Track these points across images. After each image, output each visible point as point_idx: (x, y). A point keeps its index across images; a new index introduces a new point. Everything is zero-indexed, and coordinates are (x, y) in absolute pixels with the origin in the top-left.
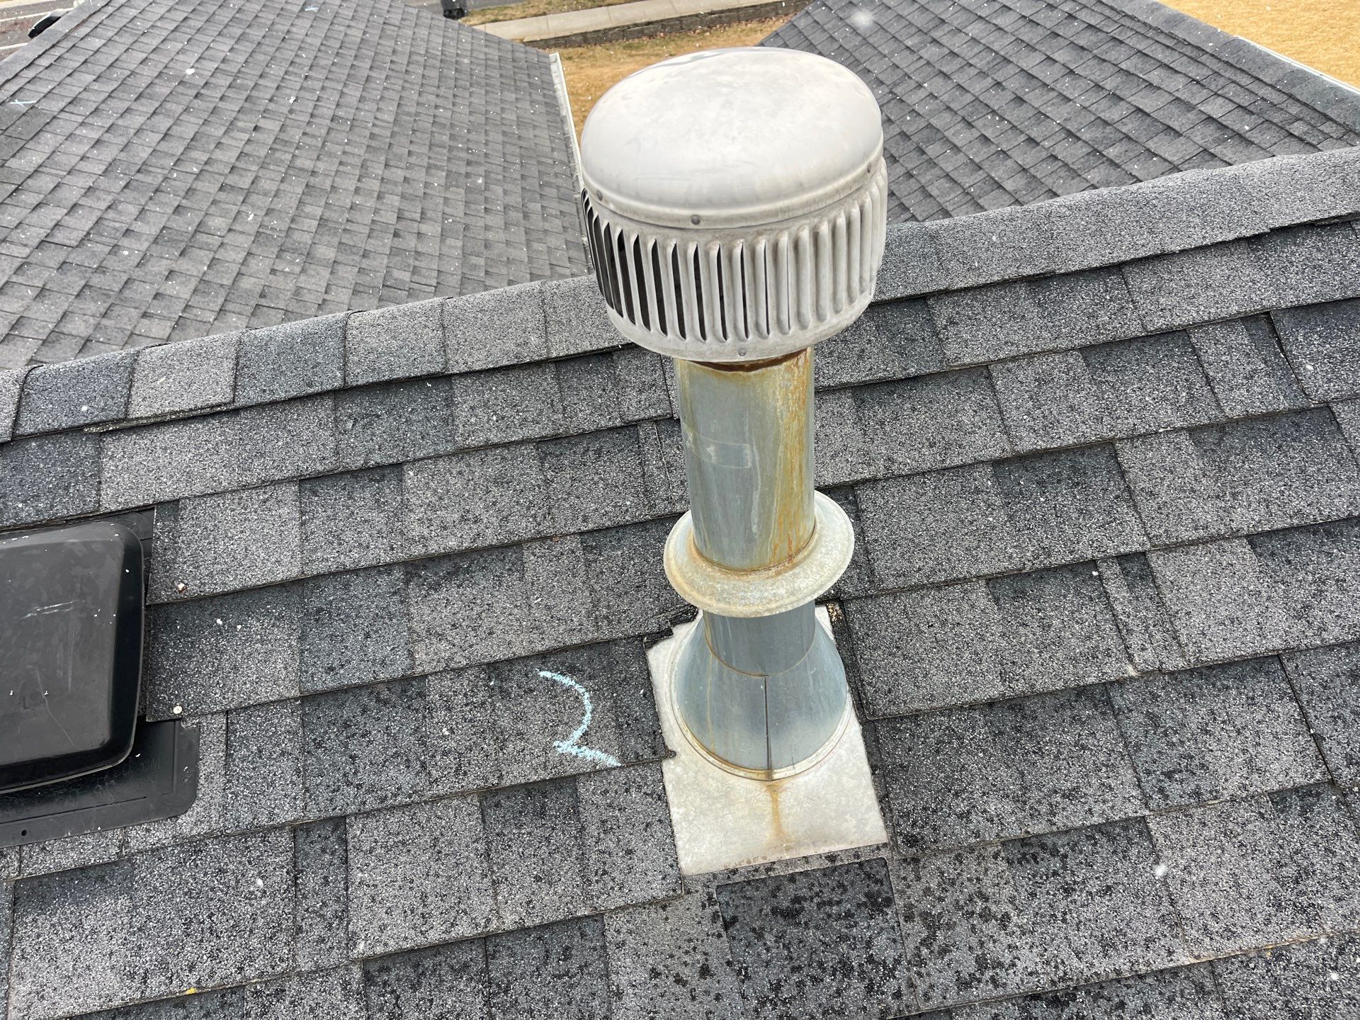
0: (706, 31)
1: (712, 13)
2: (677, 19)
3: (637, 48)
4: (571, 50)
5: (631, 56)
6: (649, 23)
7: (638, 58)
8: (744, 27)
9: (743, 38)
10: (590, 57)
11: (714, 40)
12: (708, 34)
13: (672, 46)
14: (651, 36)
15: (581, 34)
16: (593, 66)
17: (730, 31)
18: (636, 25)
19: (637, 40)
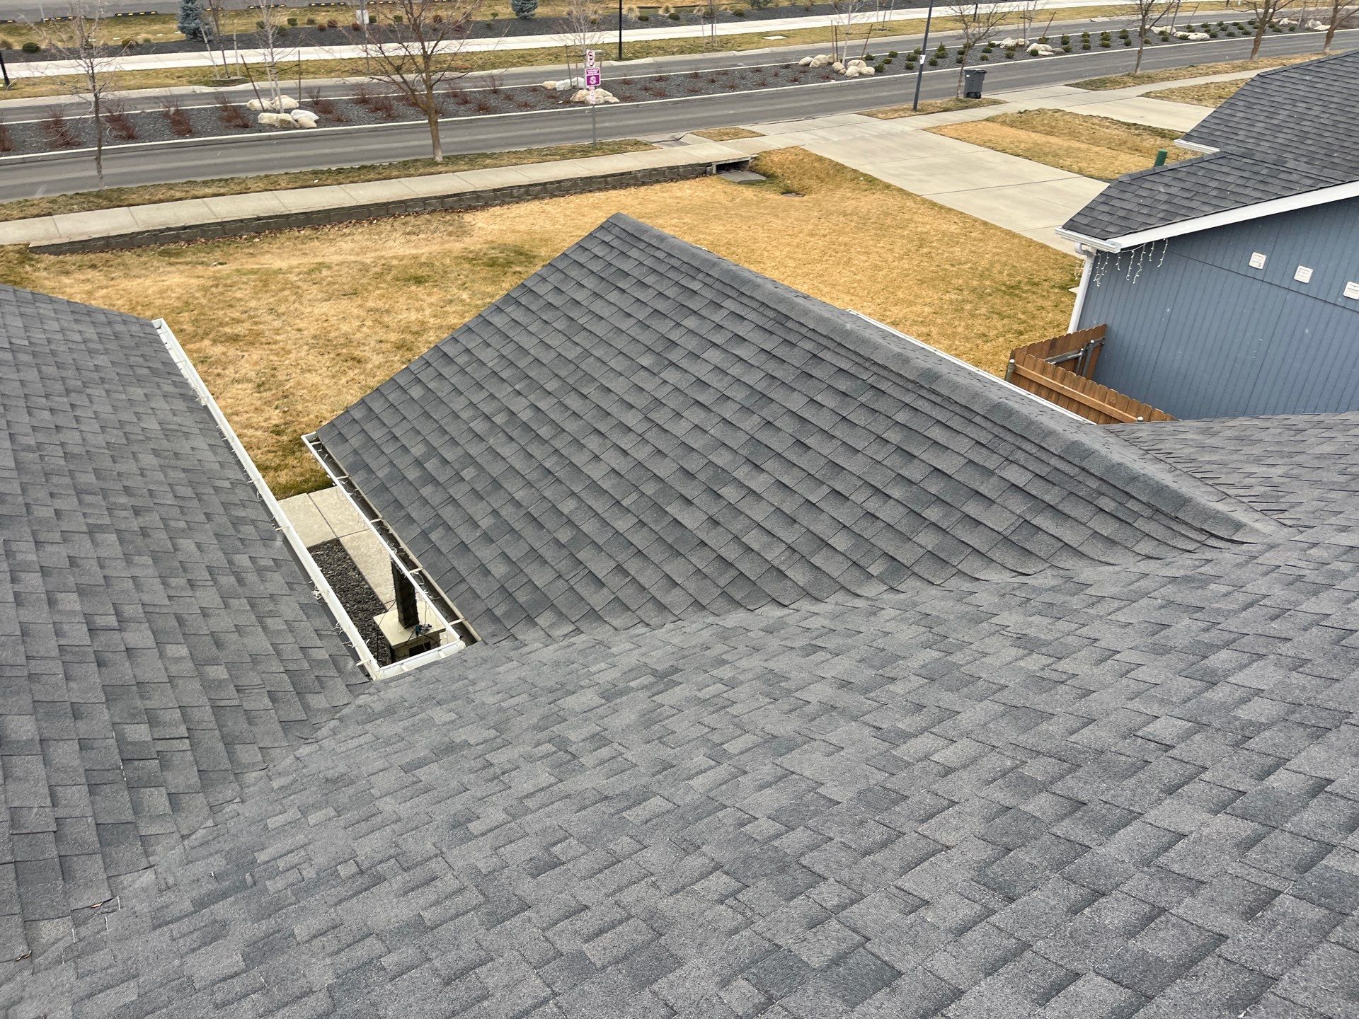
0: (255, 237)
1: (259, 219)
2: (217, 224)
3: (177, 254)
4: (92, 256)
5: (171, 264)
6: (185, 228)
7: (182, 267)
8: (297, 234)
9: (300, 246)
10: (119, 264)
11: (266, 247)
12: (257, 240)
13: (218, 254)
14: (189, 242)
15: (103, 238)
16: (126, 276)
17: (282, 238)
18: (169, 229)
19: (172, 246)
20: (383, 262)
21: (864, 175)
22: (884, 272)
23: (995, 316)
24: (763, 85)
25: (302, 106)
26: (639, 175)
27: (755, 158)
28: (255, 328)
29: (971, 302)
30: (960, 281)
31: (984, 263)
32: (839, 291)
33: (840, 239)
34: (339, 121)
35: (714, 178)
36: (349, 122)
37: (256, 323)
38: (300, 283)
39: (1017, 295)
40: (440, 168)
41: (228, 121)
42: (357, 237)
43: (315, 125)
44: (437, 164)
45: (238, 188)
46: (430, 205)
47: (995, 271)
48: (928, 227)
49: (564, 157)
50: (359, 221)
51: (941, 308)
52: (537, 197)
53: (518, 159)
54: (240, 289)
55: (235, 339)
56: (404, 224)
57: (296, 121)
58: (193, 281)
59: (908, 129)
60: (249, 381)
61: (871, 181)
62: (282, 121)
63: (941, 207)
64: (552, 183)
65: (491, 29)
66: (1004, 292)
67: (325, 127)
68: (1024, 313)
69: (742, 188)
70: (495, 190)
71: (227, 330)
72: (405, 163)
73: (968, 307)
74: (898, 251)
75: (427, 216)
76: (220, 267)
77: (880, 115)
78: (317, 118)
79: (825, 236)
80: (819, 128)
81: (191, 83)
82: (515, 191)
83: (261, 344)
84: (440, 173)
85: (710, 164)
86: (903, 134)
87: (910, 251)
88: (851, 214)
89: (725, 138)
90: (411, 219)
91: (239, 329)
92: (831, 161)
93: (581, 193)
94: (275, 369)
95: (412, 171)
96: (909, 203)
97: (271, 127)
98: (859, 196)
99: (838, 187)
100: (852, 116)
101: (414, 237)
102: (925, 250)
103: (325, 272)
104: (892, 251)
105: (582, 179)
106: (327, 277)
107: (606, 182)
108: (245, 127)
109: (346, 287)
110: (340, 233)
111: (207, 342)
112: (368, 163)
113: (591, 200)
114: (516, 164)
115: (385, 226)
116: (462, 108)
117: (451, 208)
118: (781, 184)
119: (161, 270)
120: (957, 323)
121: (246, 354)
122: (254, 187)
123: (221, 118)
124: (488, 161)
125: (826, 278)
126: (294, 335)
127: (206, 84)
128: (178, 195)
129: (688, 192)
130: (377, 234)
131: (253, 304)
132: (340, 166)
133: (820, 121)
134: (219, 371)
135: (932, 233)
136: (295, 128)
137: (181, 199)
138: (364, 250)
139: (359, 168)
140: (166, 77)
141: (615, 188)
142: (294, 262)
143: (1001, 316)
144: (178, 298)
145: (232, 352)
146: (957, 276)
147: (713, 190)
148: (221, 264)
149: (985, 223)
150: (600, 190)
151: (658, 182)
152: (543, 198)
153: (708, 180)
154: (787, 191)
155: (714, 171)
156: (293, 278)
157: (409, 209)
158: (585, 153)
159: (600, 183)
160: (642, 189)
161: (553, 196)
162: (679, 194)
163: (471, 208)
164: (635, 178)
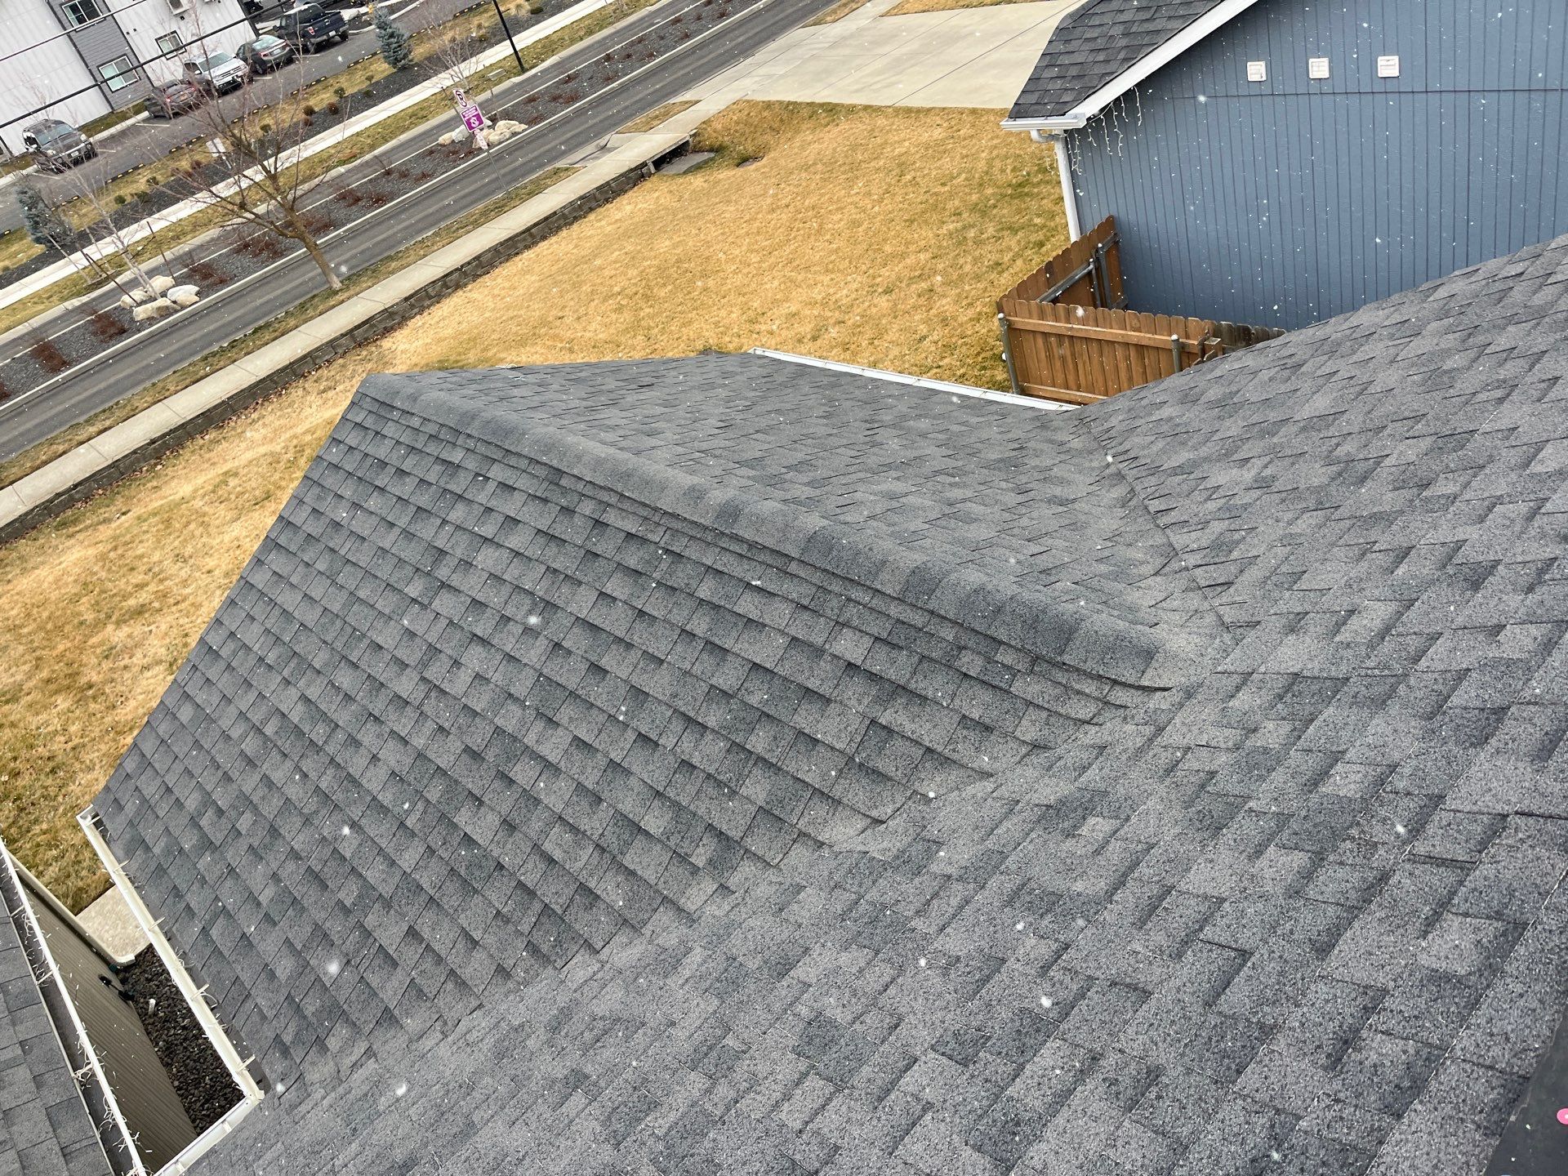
0: (156, 465)
1: (153, 442)
2: (109, 467)
3: (75, 522)
5: (70, 536)
6: (76, 486)
7: (80, 536)
8: (201, 442)
9: (207, 456)
11: (169, 472)
12: (159, 467)
13: (119, 502)
14: (85, 500)
16: (24, 571)
17: (186, 453)
18: (58, 495)
19: (69, 512)
20: (295, 442)
21: (822, 105)
22: (865, 225)
23: (1006, 233)
24: (687, 37)
25: (179, 282)
26: (566, 211)
27: (694, 135)
28: (161, 587)
29: (972, 226)
30: (957, 202)
31: (982, 165)
32: (815, 273)
33: (806, 203)
34: (223, 282)
35: (654, 179)
36: (233, 279)
37: (161, 581)
38: (206, 509)
39: (1027, 194)
40: (339, 297)
41: (103, 333)
42: (267, 420)
43: (197, 299)
44: (336, 293)
45: (124, 413)
46: (340, 346)
47: (996, 171)
48: (907, 144)
49: (477, 224)
50: (266, 399)
51: (940, 247)
52: (458, 286)
53: (426, 249)
54: (141, 542)
55: (140, 611)
56: (316, 381)
57: (175, 302)
58: (92, 552)
59: (864, 22)
60: (159, 662)
61: (832, 109)
62: (159, 308)
63: (919, 111)
64: (469, 263)
65: (370, 97)
66: (1012, 196)
67: (208, 296)
68: (1039, 216)
69: (690, 178)
70: (406, 299)
71: (132, 602)
72: (302, 306)
73: (971, 233)
74: (876, 192)
75: (341, 361)
76: (123, 517)
77: (829, 19)
78: (197, 289)
79: (787, 206)
80: (760, 65)
81: (63, 299)
82: (430, 290)
83: (169, 607)
84: (343, 302)
85: (644, 164)
86: (861, 30)
87: (890, 185)
88: (815, 164)
89: (655, 123)
90: (324, 372)
91: (143, 597)
92: (781, 103)
93: (507, 260)
94: (186, 635)
95: (310, 312)
96: (881, 122)
97: (151, 320)
98: (821, 135)
99: (797, 132)
100: (797, 34)
101: (331, 393)
102: (909, 177)
103: (233, 482)
104: (869, 194)
105: (501, 244)
106: (235, 488)
107: (531, 235)
108: (122, 332)
109: (257, 493)
110: (249, 421)
111: (110, 628)
112: (261, 323)
113: (520, 264)
114: (425, 256)
115: (296, 393)
116: (355, 208)
117: (366, 339)
118: (734, 154)
119: (61, 547)
120: (961, 261)
121: (152, 627)
122: (141, 404)
123: (95, 334)
124: (393, 265)
125: (797, 262)
126: (207, 579)
127: (79, 294)
128: (61, 448)
129: (629, 208)
130: (289, 405)
131: (156, 557)
132: (231, 338)
133: (762, 54)
134: (126, 661)
135: (913, 150)
136: (176, 311)
137: (64, 453)
138: (277, 432)
139: (254, 332)
140: (35, 303)
141: (544, 238)
142: (200, 481)
143: (1013, 230)
144: (75, 581)
145: (137, 628)
146: (951, 195)
147: (657, 194)
148: (124, 514)
149: (974, 111)
150: (527, 247)
151: (591, 210)
152: (465, 285)
153: (648, 184)
154: (744, 160)
155: (653, 170)
156: (198, 503)
157: (317, 361)
158: (500, 209)
159: (524, 240)
160: (575, 226)
161: (476, 277)
162: (618, 216)
163: (388, 331)
164: (564, 217)
